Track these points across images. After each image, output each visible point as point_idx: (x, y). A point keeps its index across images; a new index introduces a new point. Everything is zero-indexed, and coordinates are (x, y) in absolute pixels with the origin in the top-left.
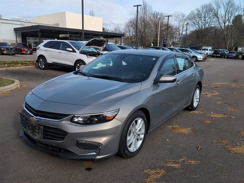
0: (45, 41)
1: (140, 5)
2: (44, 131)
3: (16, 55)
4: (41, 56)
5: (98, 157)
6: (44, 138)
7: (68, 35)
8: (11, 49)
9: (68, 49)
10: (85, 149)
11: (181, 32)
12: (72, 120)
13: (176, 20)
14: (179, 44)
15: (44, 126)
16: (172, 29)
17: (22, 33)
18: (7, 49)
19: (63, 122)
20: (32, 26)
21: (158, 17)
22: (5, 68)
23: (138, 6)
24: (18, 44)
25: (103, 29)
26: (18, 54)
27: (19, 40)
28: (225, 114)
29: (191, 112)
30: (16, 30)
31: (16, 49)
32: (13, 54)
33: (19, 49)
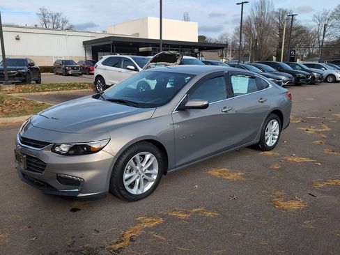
0: (105, 57)
1: (246, 2)
2: (27, 161)
3: (84, 76)
4: (99, 77)
5: (81, 195)
6: (28, 169)
7: (150, 49)
8: (78, 68)
9: (129, 67)
10: (67, 184)
11: (321, 38)
12: (53, 150)
13: (314, 21)
14: (318, 56)
15: (28, 156)
16: (307, 35)
17: (92, 47)
18: (73, 68)
19: (44, 152)
20: (106, 38)
21: (286, 17)
22: (57, 92)
23: (242, 3)
24: (87, 62)
25: (200, 38)
26: (86, 74)
27: (89, 57)
28: (312, 158)
29: (262, 153)
30: (85, 44)
31: (83, 68)
32: (80, 75)
33: (87, 68)
